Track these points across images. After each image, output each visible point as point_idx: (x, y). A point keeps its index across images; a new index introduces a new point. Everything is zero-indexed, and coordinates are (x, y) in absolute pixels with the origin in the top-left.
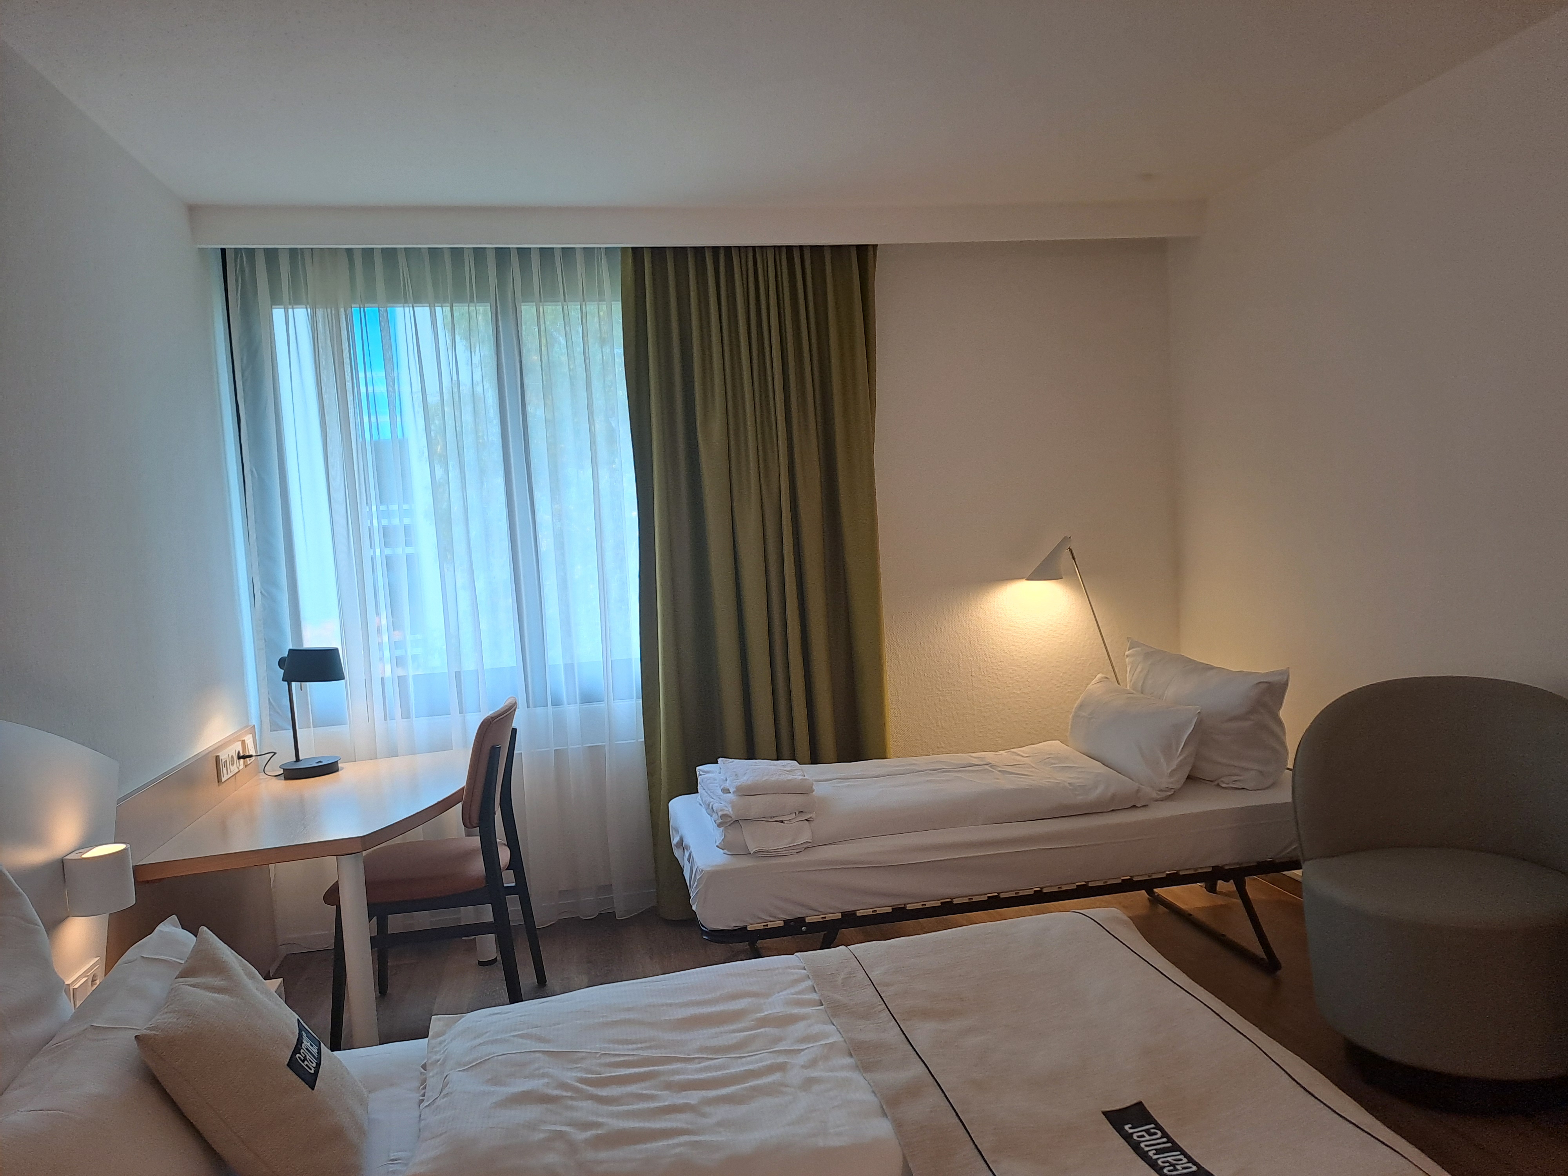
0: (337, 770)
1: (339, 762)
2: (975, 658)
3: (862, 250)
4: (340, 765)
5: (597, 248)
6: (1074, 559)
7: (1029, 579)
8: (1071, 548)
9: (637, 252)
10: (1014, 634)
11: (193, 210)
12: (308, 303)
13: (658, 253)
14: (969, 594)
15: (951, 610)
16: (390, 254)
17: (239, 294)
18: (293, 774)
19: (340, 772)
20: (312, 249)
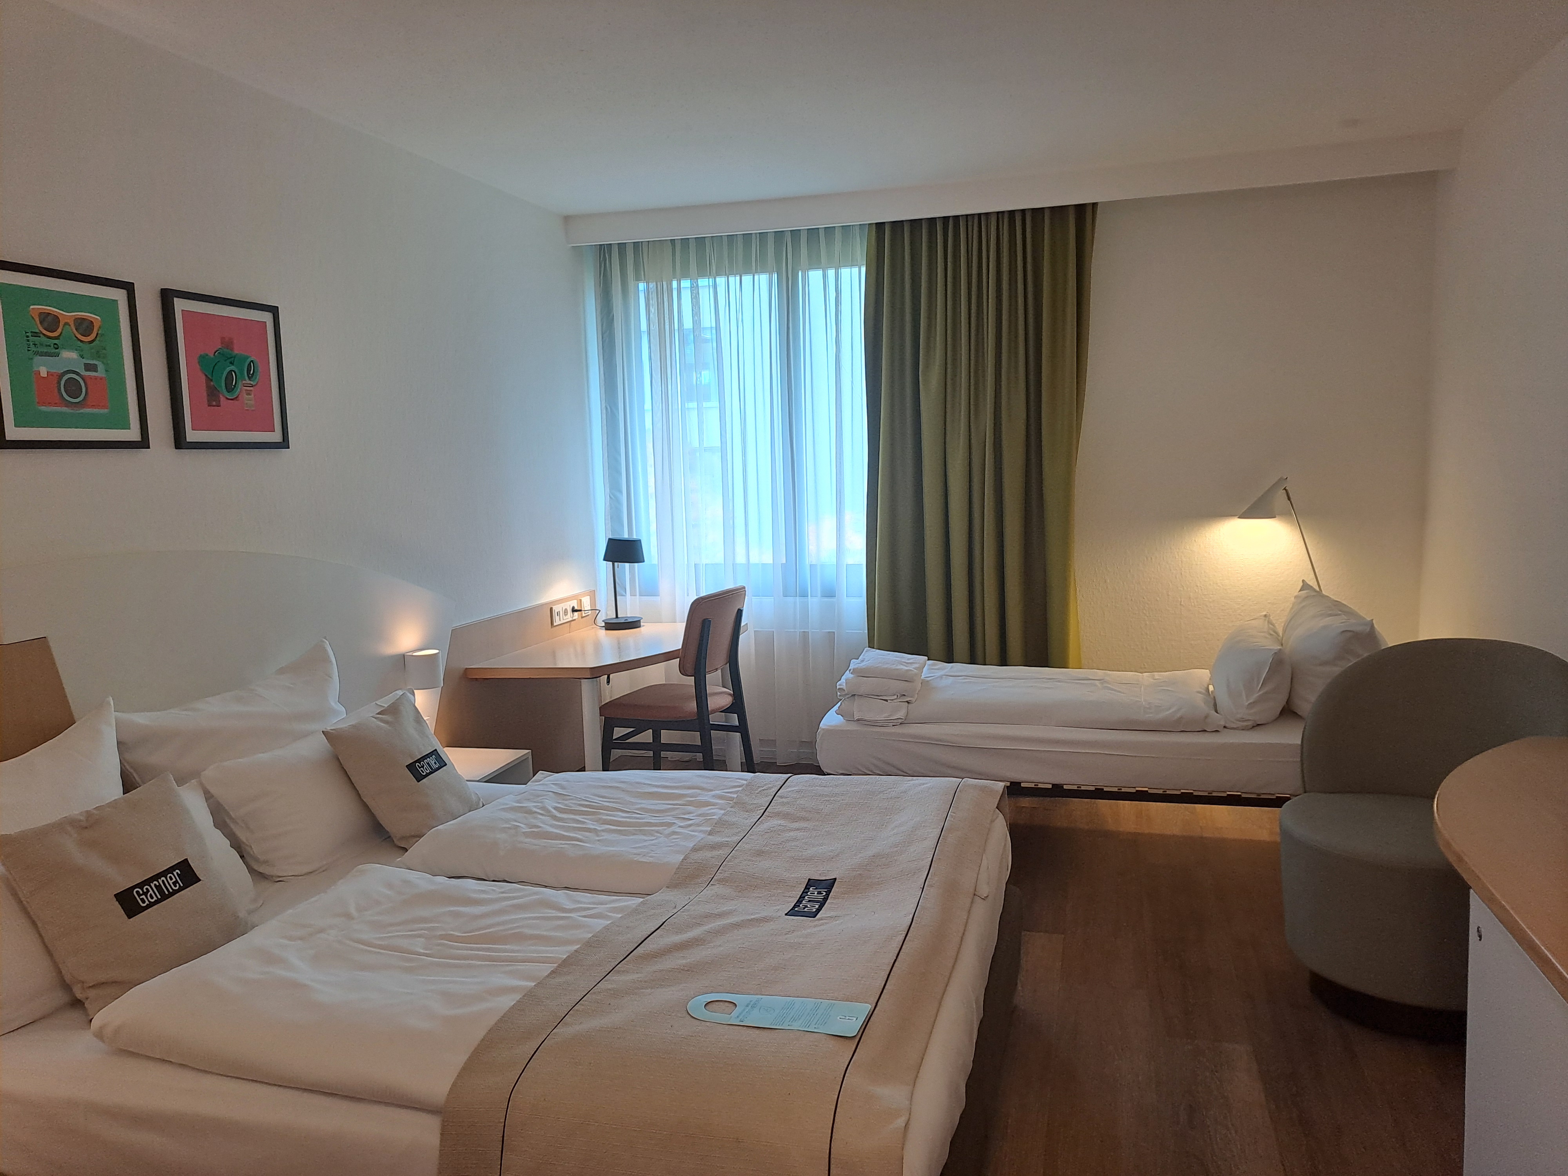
0: (640, 627)
1: (641, 621)
2: (1185, 588)
3: (1080, 209)
4: (642, 624)
5: (853, 225)
6: (1289, 499)
7: (1242, 517)
8: (1287, 488)
9: (880, 226)
10: (1229, 569)
11: (567, 219)
12: (645, 280)
13: (897, 225)
14: (1183, 528)
15: (1163, 542)
16: (701, 241)
17: (602, 277)
18: (610, 626)
19: (642, 628)
20: (648, 241)
